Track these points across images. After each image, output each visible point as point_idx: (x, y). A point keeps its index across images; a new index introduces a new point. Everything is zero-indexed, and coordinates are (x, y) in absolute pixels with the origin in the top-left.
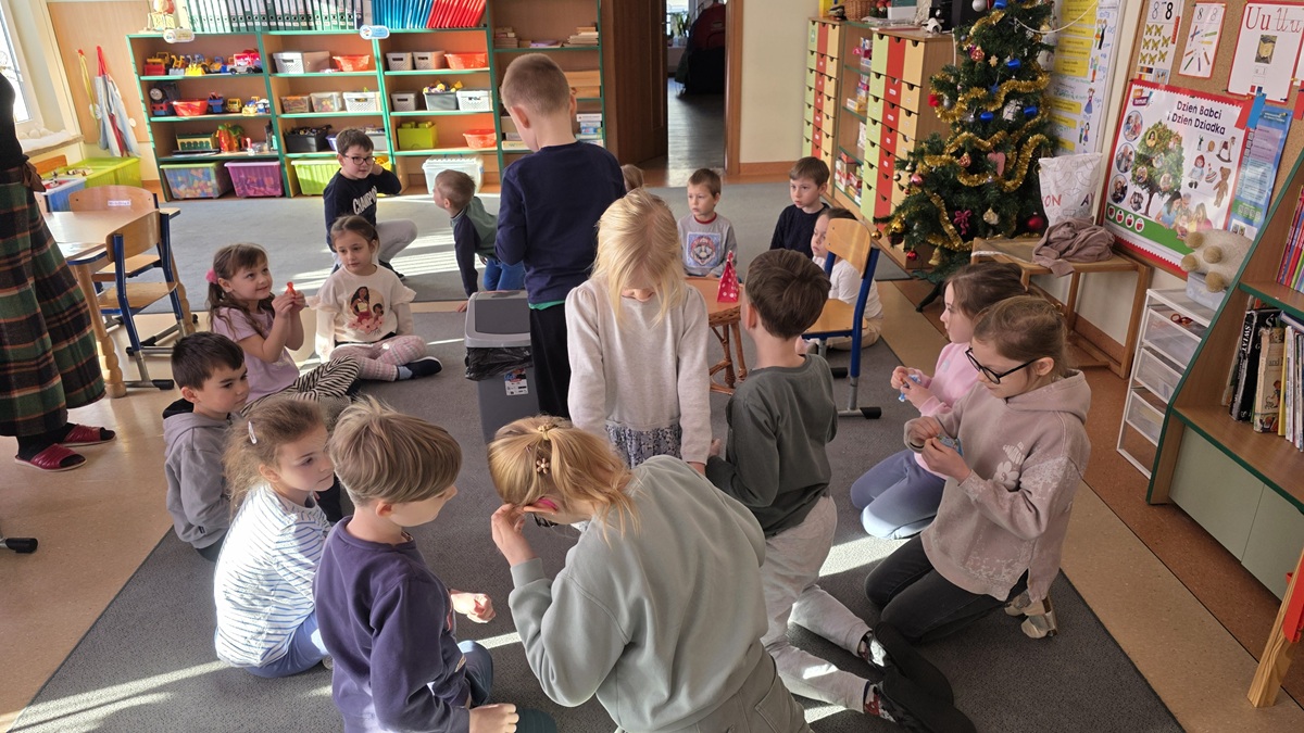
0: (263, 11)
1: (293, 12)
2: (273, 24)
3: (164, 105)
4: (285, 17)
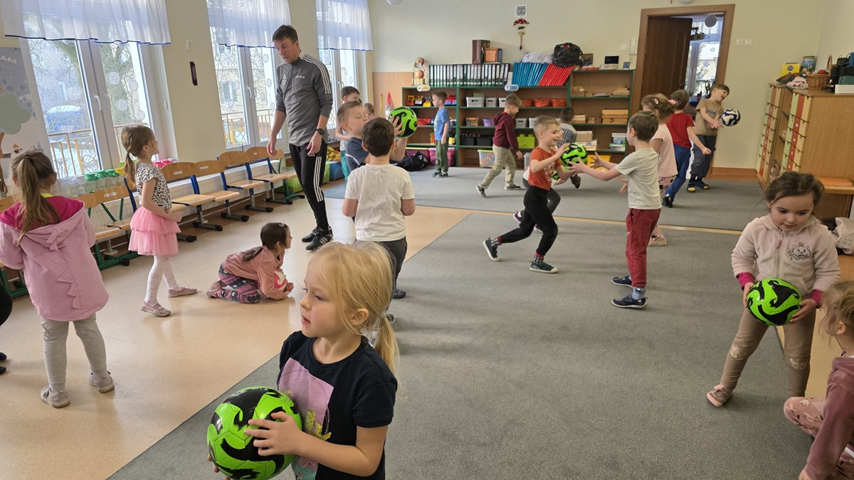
0: (462, 77)
1: (475, 78)
2: (465, 83)
4: (470, 80)
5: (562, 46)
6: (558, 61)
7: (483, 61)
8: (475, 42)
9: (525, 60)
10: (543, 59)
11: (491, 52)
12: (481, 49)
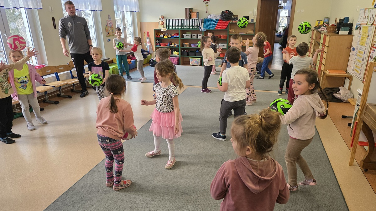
0: (181, 25)
1: (187, 25)
2: (183, 27)
3: (159, 44)
4: (185, 26)
5: (225, 12)
6: (223, 18)
7: (190, 17)
8: (186, 9)
9: (209, 18)
10: (217, 17)
11: (194, 13)
12: (189, 12)
